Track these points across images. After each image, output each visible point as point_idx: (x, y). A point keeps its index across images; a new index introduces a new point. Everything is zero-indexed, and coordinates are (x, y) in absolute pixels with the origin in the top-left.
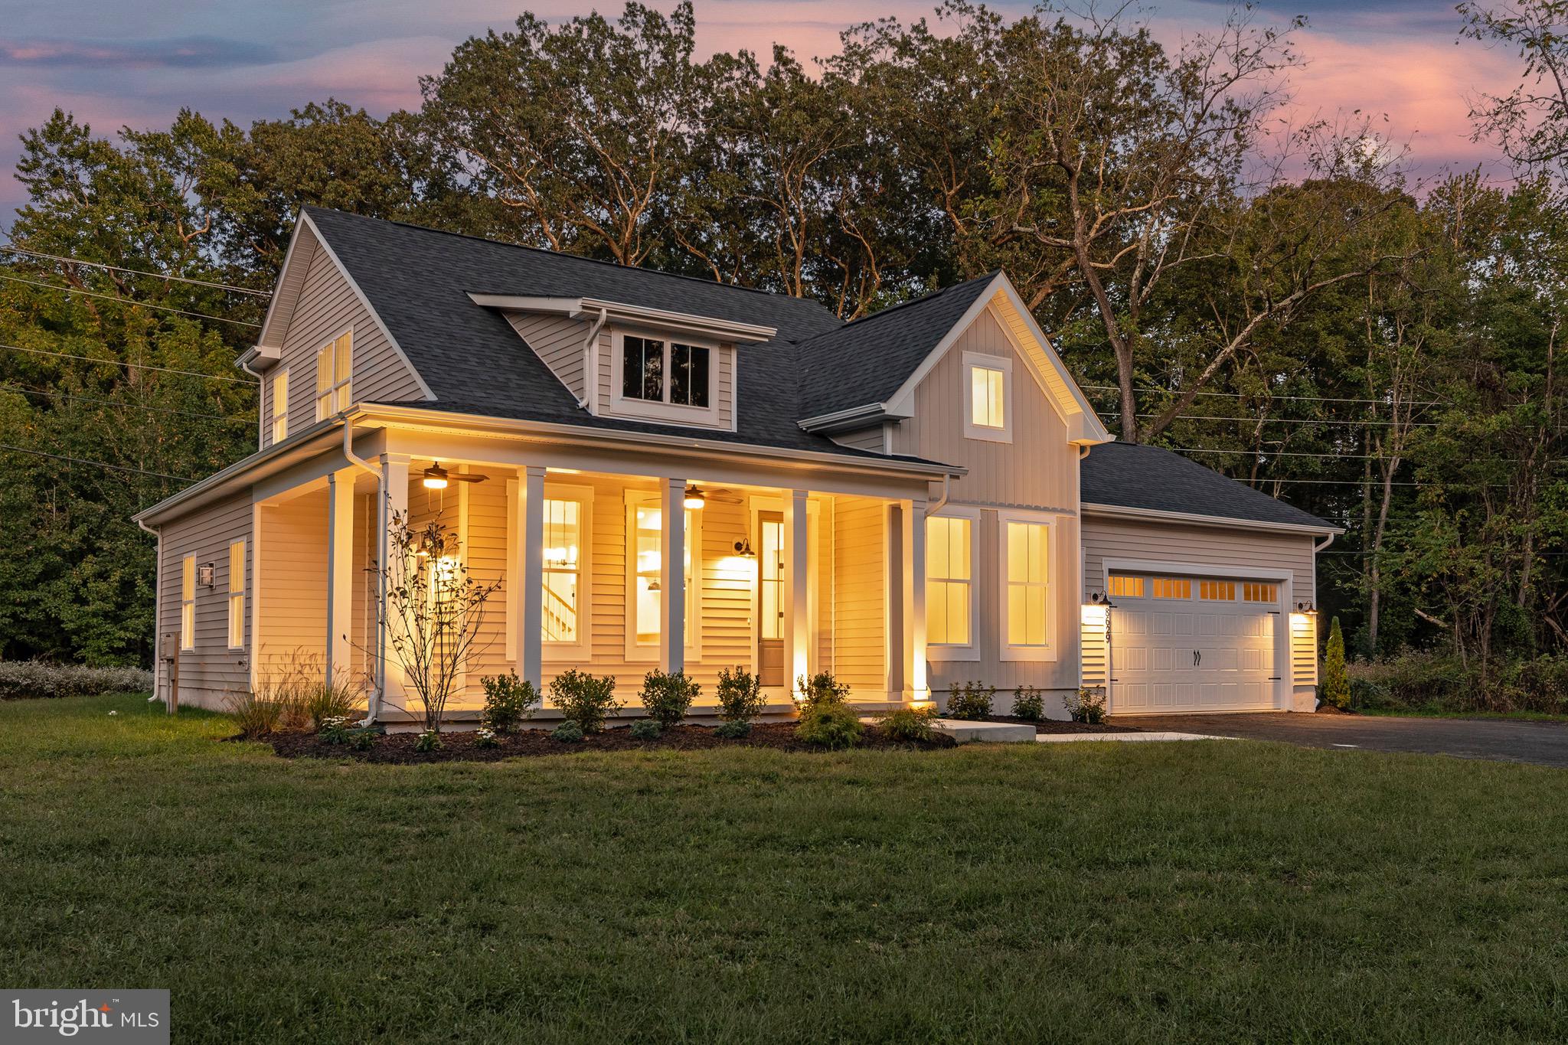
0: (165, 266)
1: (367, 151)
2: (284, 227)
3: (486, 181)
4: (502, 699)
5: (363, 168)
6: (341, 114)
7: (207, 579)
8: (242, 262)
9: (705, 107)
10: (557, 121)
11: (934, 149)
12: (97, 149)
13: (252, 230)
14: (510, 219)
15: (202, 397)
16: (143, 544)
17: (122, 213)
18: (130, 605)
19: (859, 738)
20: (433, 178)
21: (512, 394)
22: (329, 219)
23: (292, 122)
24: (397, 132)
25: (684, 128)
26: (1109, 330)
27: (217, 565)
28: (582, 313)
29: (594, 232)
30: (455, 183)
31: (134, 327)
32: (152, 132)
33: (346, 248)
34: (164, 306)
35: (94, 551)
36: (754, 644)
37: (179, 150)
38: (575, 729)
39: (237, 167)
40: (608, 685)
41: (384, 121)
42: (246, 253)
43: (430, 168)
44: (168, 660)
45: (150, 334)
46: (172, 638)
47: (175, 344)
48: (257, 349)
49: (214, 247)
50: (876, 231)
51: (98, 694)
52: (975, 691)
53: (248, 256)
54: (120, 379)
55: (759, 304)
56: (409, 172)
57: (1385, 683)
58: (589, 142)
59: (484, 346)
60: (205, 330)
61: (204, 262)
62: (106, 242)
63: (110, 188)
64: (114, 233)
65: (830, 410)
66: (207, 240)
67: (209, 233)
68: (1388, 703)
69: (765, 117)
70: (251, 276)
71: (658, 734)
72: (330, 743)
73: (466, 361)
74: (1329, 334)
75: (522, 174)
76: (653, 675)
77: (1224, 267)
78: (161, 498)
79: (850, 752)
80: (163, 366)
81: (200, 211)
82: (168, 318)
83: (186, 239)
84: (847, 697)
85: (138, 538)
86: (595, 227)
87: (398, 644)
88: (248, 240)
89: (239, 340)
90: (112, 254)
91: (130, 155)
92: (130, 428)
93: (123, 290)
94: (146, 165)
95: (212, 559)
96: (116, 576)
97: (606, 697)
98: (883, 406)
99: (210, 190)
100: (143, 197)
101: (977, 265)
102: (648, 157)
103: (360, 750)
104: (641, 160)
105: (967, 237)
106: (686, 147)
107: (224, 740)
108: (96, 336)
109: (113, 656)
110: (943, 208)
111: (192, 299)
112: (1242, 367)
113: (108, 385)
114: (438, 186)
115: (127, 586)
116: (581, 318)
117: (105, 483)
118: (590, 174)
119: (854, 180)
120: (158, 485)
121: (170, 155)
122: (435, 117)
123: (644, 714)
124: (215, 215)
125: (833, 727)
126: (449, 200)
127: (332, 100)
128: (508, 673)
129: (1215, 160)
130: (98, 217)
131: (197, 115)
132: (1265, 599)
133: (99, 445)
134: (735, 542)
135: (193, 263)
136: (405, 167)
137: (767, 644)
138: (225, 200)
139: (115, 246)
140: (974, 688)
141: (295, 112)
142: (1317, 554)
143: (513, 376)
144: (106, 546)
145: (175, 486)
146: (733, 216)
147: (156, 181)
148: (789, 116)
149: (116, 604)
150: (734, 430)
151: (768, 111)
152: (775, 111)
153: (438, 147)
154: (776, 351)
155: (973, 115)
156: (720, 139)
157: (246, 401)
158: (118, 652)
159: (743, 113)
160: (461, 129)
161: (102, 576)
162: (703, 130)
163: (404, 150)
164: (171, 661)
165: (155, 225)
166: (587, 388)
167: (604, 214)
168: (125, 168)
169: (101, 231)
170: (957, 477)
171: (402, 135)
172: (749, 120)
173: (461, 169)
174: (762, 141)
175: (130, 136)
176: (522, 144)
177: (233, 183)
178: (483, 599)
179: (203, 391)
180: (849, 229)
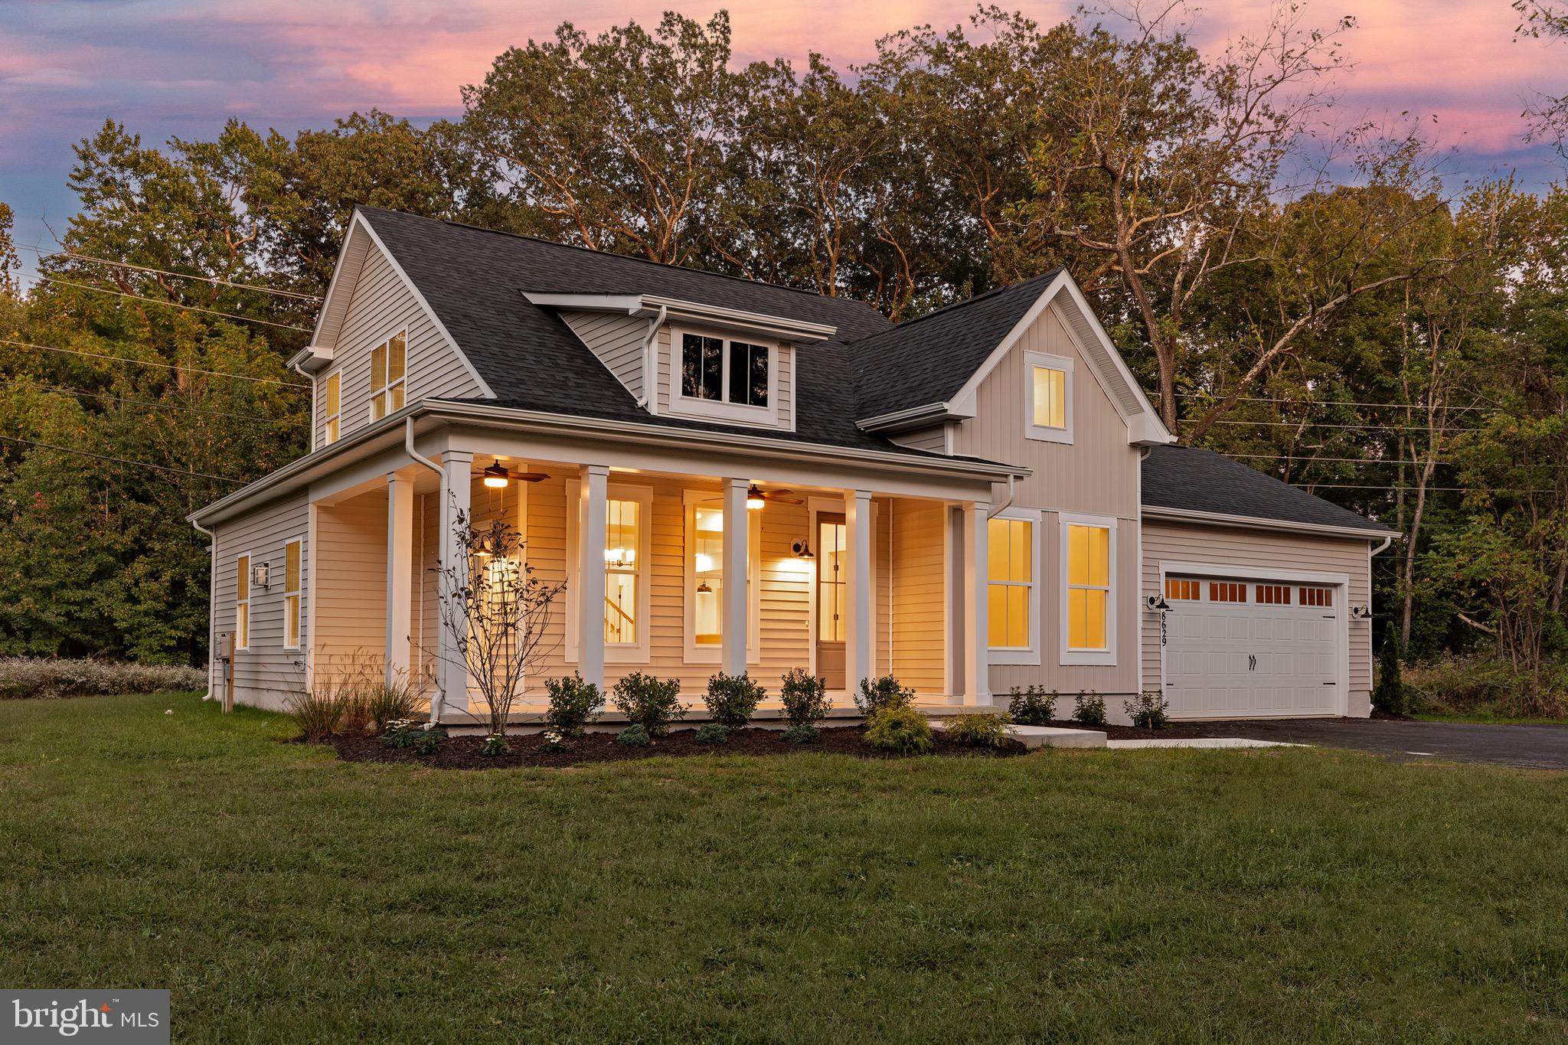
0: (212, 273)
1: (410, 159)
2: (328, 235)
3: (525, 190)
4: (567, 703)
5: (406, 177)
6: (384, 124)
7: (262, 580)
8: (287, 269)
9: (741, 116)
10: (596, 129)
11: (968, 157)
12: (147, 158)
13: (297, 238)
14: (549, 226)
15: (249, 402)
16: (193, 545)
17: (171, 221)
18: (180, 604)
19: (931, 745)
20: (473, 187)
21: (571, 392)
22: (383, 218)
23: (337, 132)
24: (438, 141)
25: (720, 137)
26: (1151, 334)
27: (272, 565)
28: (642, 310)
29: (632, 239)
30: (494, 191)
31: (183, 333)
32: (200, 142)
33: (400, 247)
34: (212, 311)
35: (146, 552)
36: (812, 646)
37: (227, 160)
38: (640, 732)
39: (283, 175)
40: (673, 688)
41: (425, 130)
42: (291, 261)
43: (470, 177)
44: (224, 660)
45: (199, 340)
46: (228, 638)
47: (223, 349)
48: (310, 349)
49: (260, 255)
50: (909, 237)
51: (151, 692)
52: (1036, 695)
53: (293, 264)
54: (172, 384)
55: (810, 306)
56: (450, 181)
57: (1431, 688)
58: (627, 150)
59: (541, 344)
60: (252, 336)
61: (251, 269)
62: (157, 251)
63: (160, 196)
64: (164, 241)
65: (888, 410)
66: (254, 249)
67: (255, 241)
68: (1436, 709)
69: (801, 124)
70: (296, 283)
71: (725, 739)
72: (394, 746)
73: (523, 359)
74: (1364, 340)
75: (561, 182)
76: (718, 679)
77: (1258, 273)
78: (211, 500)
79: (925, 759)
80: (211, 370)
81: (246, 219)
82: (217, 324)
83: (233, 247)
84: (912, 701)
85: (187, 539)
86: (632, 235)
87: (462, 646)
88: (294, 248)
89: (284, 346)
90: (162, 262)
91: (179, 165)
92: (179, 431)
93: (172, 297)
94: (195, 174)
95: (267, 559)
96: (167, 576)
97: (671, 701)
98: (946, 405)
99: (256, 198)
100: (192, 205)
101: (1011, 271)
102: (686, 166)
103: (426, 754)
104: (678, 168)
105: (1001, 244)
106: (721, 155)
107: (286, 741)
108: (147, 341)
109: (163, 654)
110: (976, 215)
111: (239, 305)
112: (1275, 372)
113: (158, 390)
114: (479, 195)
115: (177, 586)
116: (641, 315)
117: (156, 485)
118: (627, 182)
119: (888, 187)
120: (207, 487)
121: (217, 164)
122: (477, 125)
123: (707, 717)
124: (261, 223)
125: (904, 732)
126: (489, 208)
127: (375, 110)
128: (571, 675)
129: (1250, 165)
130: (149, 225)
131: (244, 125)
132: (1320, 603)
133: (150, 448)
134: (793, 543)
135: (239, 270)
136: (445, 175)
137: (824, 646)
138: (271, 208)
139: (165, 253)
140: (1036, 692)
141: (340, 122)
142: (1372, 558)
143: (571, 375)
144: (157, 547)
145: (224, 488)
146: (767, 224)
147: (204, 189)
148: (826, 123)
149: (167, 602)
150: (793, 430)
151: (804, 118)
152: (811, 119)
153: (478, 156)
154: (829, 351)
155: (1008, 121)
156: (755, 147)
157: (291, 405)
158: (168, 650)
159: (778, 121)
160: (502, 138)
161: (154, 576)
162: (739, 139)
163: (445, 159)
164: (226, 660)
165: (203, 232)
166: (646, 387)
167: (641, 222)
168: (175, 176)
169: (151, 238)
170: (1021, 478)
171: (444, 145)
172: (786, 127)
173: (501, 178)
174: (797, 148)
175: (179, 146)
176: (562, 152)
177: (279, 192)
178: (548, 600)
179: (251, 394)
180: (884, 236)
